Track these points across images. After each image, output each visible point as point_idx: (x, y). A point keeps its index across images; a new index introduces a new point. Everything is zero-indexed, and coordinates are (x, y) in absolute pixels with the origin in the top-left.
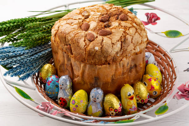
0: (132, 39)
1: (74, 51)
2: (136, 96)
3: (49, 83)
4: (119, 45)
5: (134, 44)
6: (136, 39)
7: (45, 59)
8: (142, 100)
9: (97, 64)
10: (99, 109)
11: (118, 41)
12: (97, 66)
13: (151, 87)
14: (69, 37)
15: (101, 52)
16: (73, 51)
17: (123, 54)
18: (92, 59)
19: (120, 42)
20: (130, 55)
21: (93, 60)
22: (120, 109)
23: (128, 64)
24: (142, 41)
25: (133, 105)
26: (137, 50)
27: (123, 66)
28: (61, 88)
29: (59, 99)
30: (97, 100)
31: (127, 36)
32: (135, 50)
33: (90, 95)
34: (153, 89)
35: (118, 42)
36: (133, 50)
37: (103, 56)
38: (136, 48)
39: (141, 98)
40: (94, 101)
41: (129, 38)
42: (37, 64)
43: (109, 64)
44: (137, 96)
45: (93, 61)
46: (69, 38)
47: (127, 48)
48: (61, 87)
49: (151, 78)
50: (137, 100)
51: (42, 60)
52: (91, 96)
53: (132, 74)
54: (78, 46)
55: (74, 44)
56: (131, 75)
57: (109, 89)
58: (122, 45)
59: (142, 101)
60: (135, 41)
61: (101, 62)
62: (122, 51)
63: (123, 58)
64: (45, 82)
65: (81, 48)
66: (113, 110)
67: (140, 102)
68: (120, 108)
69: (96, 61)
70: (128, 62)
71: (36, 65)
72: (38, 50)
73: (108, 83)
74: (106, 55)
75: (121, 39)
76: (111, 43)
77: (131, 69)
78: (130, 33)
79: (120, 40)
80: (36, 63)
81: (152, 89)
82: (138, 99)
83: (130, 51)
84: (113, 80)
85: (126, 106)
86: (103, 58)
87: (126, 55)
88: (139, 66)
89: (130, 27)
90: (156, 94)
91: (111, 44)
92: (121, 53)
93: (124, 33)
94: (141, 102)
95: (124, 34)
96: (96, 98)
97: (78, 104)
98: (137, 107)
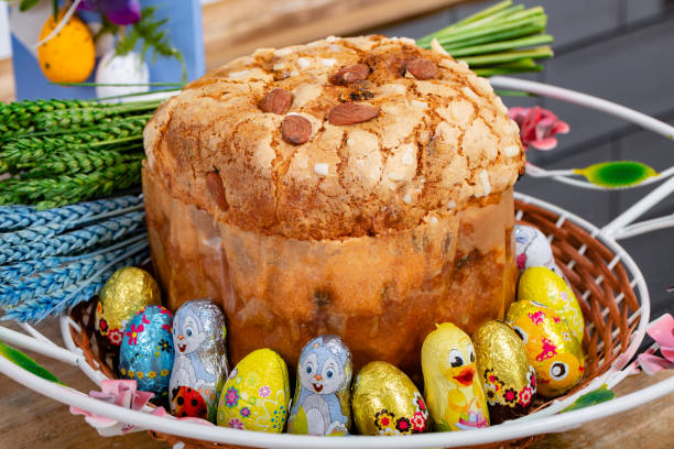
0: (460, 139)
1: (231, 193)
2: (485, 376)
3: (134, 335)
4: (408, 155)
5: (468, 159)
6: (476, 142)
7: (118, 252)
8: (507, 391)
9: (323, 232)
10: (337, 423)
11: (407, 141)
12: (324, 241)
13: (542, 344)
14: (212, 137)
15: (340, 182)
16: (227, 192)
17: (424, 193)
18: (304, 211)
19: (412, 144)
20: (452, 204)
21: (306, 216)
22: (419, 422)
23: (448, 241)
24: (499, 153)
25: (474, 408)
26: (481, 188)
27: (429, 248)
28: (183, 349)
29: (175, 395)
30: (326, 382)
31: (441, 126)
32: (473, 184)
33: (300, 366)
34: (550, 353)
35: (404, 147)
36: (465, 184)
37: (349, 201)
38: (476, 176)
39: (503, 384)
40: (315, 385)
41: (448, 134)
42: (85, 268)
43: (371, 234)
44: (489, 374)
45: (306, 222)
46: (214, 142)
47: (440, 169)
48: (184, 342)
49: (540, 313)
50: (490, 394)
51: (103, 254)
52: (301, 370)
53: (464, 291)
54: (249, 167)
55: (230, 160)
56: (460, 293)
57: (373, 346)
58: (420, 159)
59: (510, 394)
60: (471, 148)
61: (341, 225)
62: (423, 181)
63: (426, 214)
64: (116, 338)
65: (260, 172)
66: (391, 423)
67: (500, 399)
68: (420, 417)
69: (320, 221)
70: (448, 234)
71: (80, 270)
72: (89, 214)
73: (371, 318)
74: (361, 196)
75: (417, 135)
76: (378, 147)
77: (460, 267)
78: (453, 118)
79: (413, 139)
80: (83, 265)
81: (545, 352)
82: (492, 387)
83: (455, 185)
84: (388, 304)
85: (443, 412)
86: (347, 208)
87: (440, 205)
88: (492, 257)
89: (451, 99)
90: (564, 376)
91: (378, 152)
92: (419, 191)
93: (426, 116)
94: (503, 402)
95: (428, 118)
96: (324, 375)
97: (250, 403)
98: (488, 417)
